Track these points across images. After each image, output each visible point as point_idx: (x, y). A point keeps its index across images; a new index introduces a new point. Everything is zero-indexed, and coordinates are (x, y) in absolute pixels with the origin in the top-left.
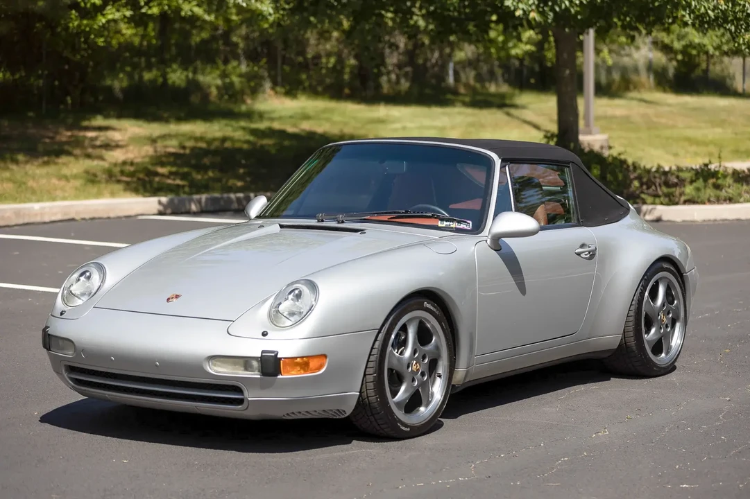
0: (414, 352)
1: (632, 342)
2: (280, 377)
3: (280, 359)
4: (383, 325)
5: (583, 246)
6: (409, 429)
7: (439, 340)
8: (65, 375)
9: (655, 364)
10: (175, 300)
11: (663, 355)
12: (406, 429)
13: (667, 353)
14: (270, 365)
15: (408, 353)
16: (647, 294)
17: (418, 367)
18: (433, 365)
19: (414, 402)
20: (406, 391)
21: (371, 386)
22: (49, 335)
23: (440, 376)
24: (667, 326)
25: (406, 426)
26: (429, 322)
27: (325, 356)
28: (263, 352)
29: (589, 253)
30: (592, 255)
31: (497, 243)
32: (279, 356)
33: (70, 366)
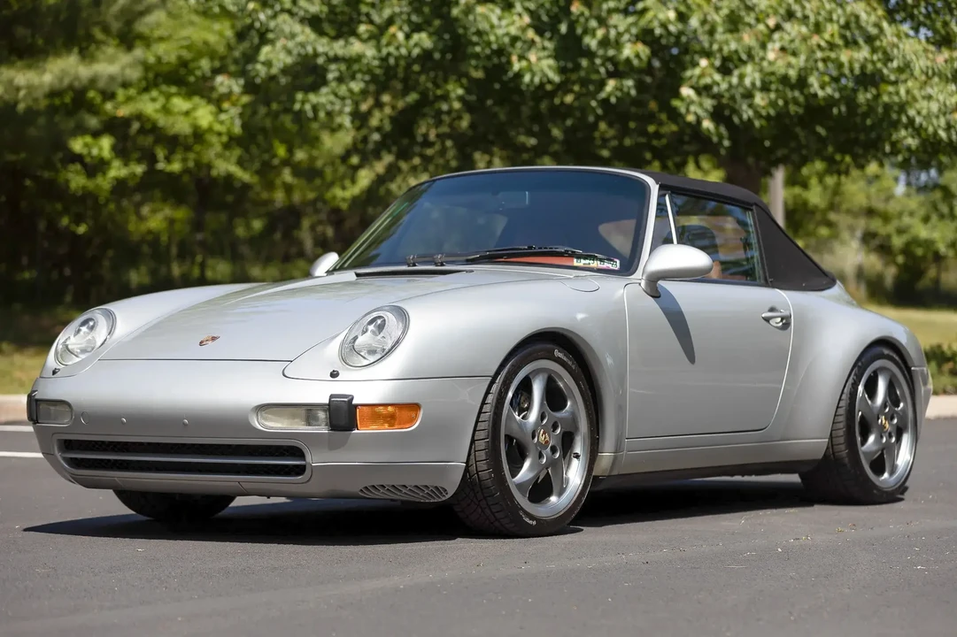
0: (542, 416)
1: (843, 451)
2: (356, 431)
3: (356, 406)
4: (498, 373)
5: (772, 310)
6: (534, 523)
7: (575, 405)
8: (58, 455)
9: (874, 486)
10: (210, 342)
11: (886, 475)
12: (530, 522)
13: (892, 473)
14: (342, 415)
15: (533, 416)
16: (861, 388)
17: (548, 439)
18: (567, 441)
19: (541, 489)
20: (531, 468)
21: (482, 455)
22: (37, 400)
23: (577, 456)
24: (890, 436)
25: (532, 517)
26: (561, 378)
27: (415, 407)
28: (332, 396)
29: (782, 321)
30: (786, 324)
31: (654, 286)
32: (354, 402)
33: (66, 441)
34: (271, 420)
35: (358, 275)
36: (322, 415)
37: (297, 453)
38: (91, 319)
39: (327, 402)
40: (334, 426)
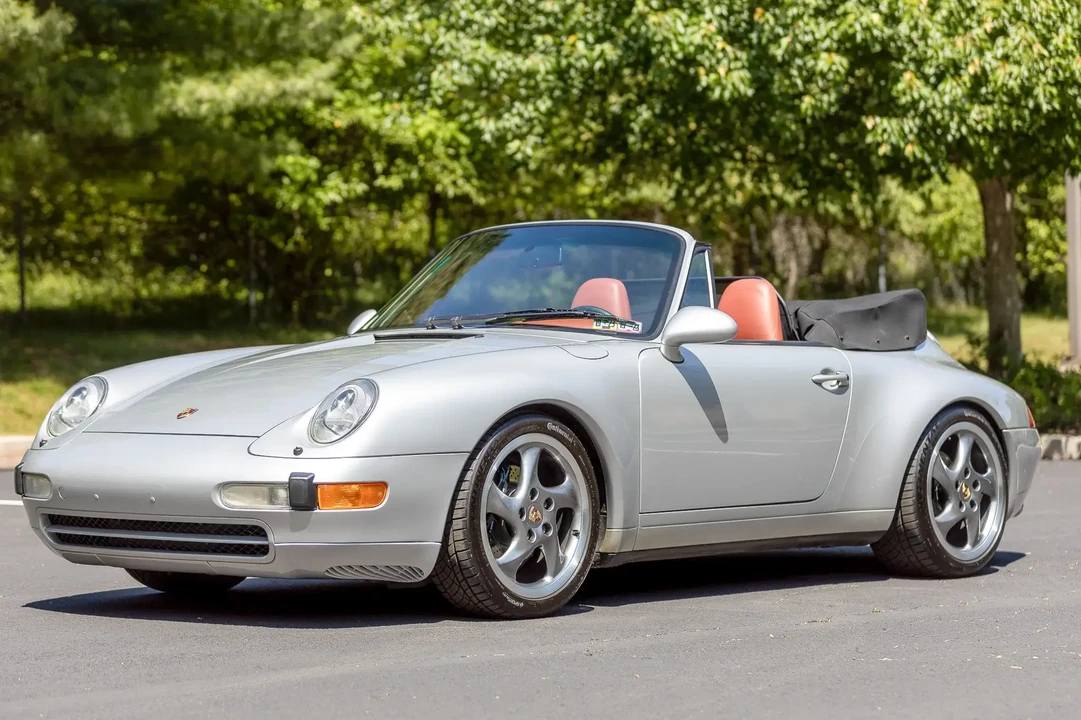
0: (533, 493)
1: (911, 520)
2: (318, 511)
3: (317, 485)
4: (478, 448)
5: (826, 372)
6: (522, 604)
7: (575, 481)
8: (43, 529)
9: (950, 558)
10: (188, 415)
11: (968, 547)
12: (517, 604)
13: (976, 542)
14: (304, 495)
15: (522, 493)
16: (935, 452)
17: (539, 516)
18: (565, 517)
19: (532, 569)
20: (518, 547)
21: (460, 535)
22: (23, 473)
23: (577, 534)
24: (972, 504)
25: (519, 599)
26: (557, 453)
27: (383, 485)
28: (292, 475)
29: (838, 382)
30: (843, 386)
31: (676, 353)
32: (315, 481)
33: (49, 515)
34: (235, 499)
35: (377, 338)
36: (283, 494)
37: (260, 532)
38: (84, 389)
39: (287, 480)
40: (295, 506)
